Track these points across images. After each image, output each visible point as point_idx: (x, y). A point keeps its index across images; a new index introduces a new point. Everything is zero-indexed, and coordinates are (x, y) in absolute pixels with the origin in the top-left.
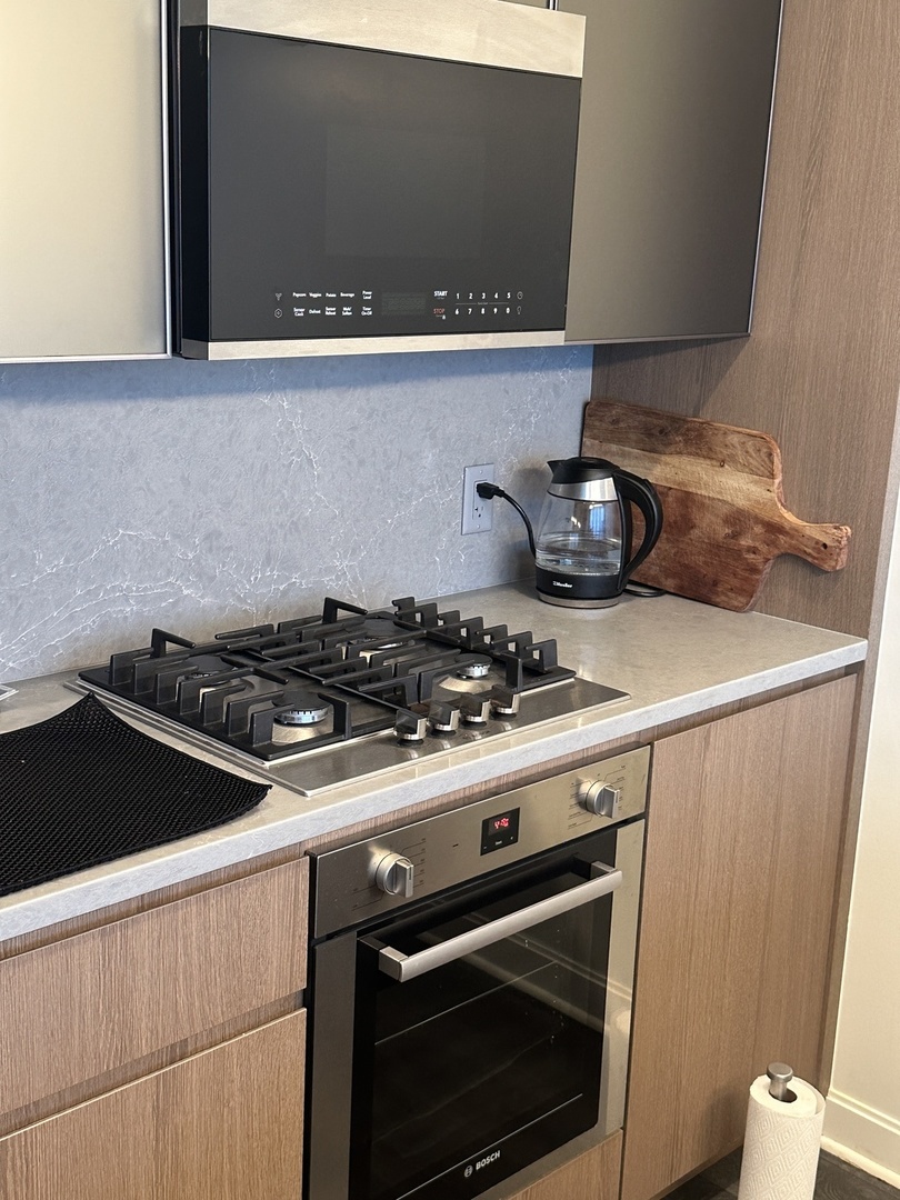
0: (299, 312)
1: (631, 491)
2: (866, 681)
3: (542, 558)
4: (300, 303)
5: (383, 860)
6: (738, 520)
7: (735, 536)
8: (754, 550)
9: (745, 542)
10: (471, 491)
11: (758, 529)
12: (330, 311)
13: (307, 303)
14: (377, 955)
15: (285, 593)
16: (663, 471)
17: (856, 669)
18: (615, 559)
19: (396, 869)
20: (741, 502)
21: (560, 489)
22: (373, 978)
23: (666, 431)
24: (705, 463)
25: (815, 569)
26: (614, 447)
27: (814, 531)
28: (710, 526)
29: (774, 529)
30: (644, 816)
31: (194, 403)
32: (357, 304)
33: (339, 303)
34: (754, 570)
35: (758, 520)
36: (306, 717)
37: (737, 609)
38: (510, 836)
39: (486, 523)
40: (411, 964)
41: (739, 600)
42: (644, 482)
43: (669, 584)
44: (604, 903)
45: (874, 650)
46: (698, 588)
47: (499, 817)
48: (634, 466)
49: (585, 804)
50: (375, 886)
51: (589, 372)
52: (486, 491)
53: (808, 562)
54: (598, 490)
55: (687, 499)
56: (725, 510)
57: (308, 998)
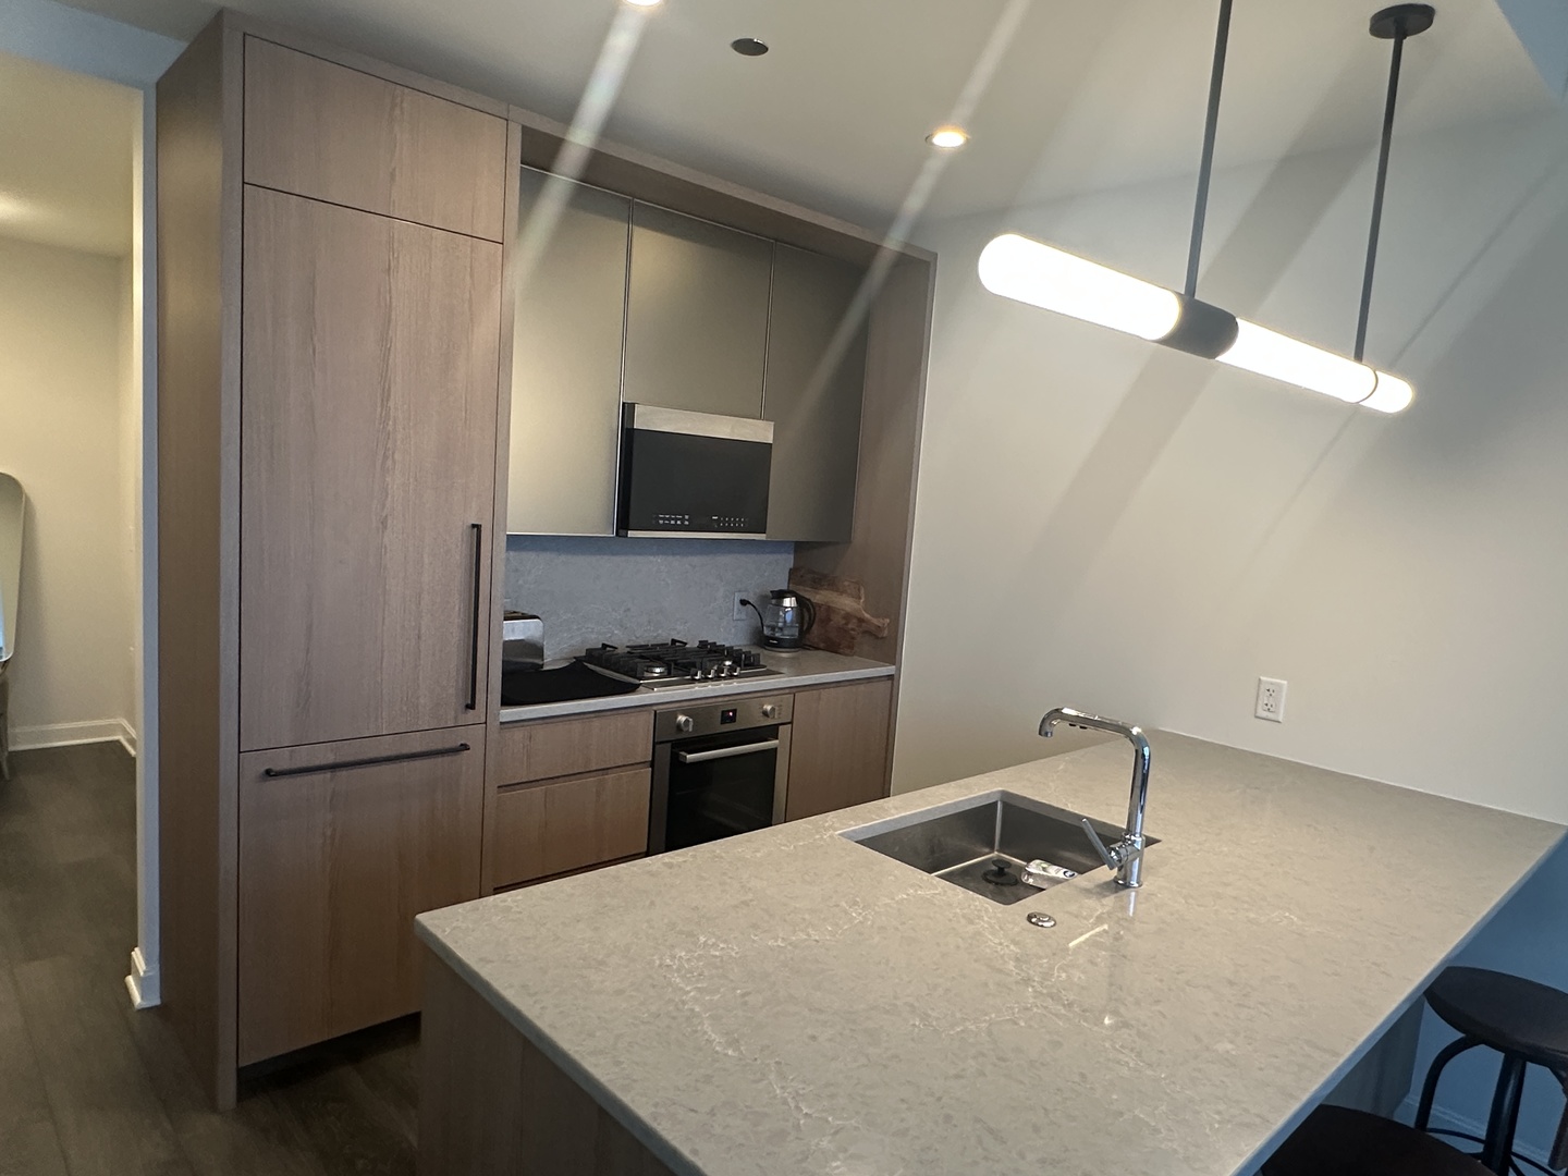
0: (661, 522)
1: (802, 602)
2: (895, 683)
3: (766, 632)
4: (661, 518)
5: (682, 718)
6: (848, 617)
7: (847, 624)
8: (853, 630)
9: (850, 626)
10: (737, 601)
11: (855, 621)
12: (673, 522)
13: (664, 519)
14: (678, 755)
15: (655, 637)
16: (818, 597)
17: (890, 677)
18: (795, 632)
19: (687, 721)
20: (848, 609)
21: (774, 601)
22: (677, 763)
23: (820, 581)
24: (835, 594)
25: (877, 638)
26: (801, 587)
27: (875, 621)
28: (837, 620)
29: (861, 620)
30: (791, 723)
31: (623, 558)
32: (683, 520)
33: (676, 520)
34: (853, 638)
35: (856, 617)
36: (658, 670)
37: (846, 655)
38: (733, 719)
39: (744, 617)
40: (691, 757)
41: (847, 651)
42: (809, 600)
43: (822, 645)
44: (775, 750)
45: (899, 669)
46: (833, 647)
47: (729, 711)
48: (807, 594)
49: (765, 714)
50: (679, 727)
51: (792, 557)
52: (744, 602)
53: (873, 634)
54: (788, 602)
55: (829, 609)
56: (843, 612)
57: (652, 764)
